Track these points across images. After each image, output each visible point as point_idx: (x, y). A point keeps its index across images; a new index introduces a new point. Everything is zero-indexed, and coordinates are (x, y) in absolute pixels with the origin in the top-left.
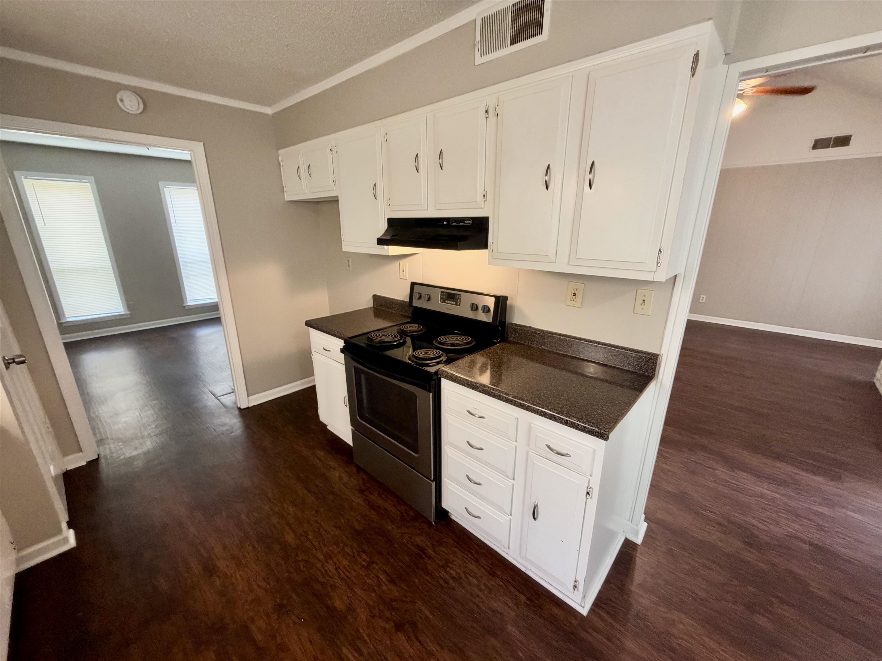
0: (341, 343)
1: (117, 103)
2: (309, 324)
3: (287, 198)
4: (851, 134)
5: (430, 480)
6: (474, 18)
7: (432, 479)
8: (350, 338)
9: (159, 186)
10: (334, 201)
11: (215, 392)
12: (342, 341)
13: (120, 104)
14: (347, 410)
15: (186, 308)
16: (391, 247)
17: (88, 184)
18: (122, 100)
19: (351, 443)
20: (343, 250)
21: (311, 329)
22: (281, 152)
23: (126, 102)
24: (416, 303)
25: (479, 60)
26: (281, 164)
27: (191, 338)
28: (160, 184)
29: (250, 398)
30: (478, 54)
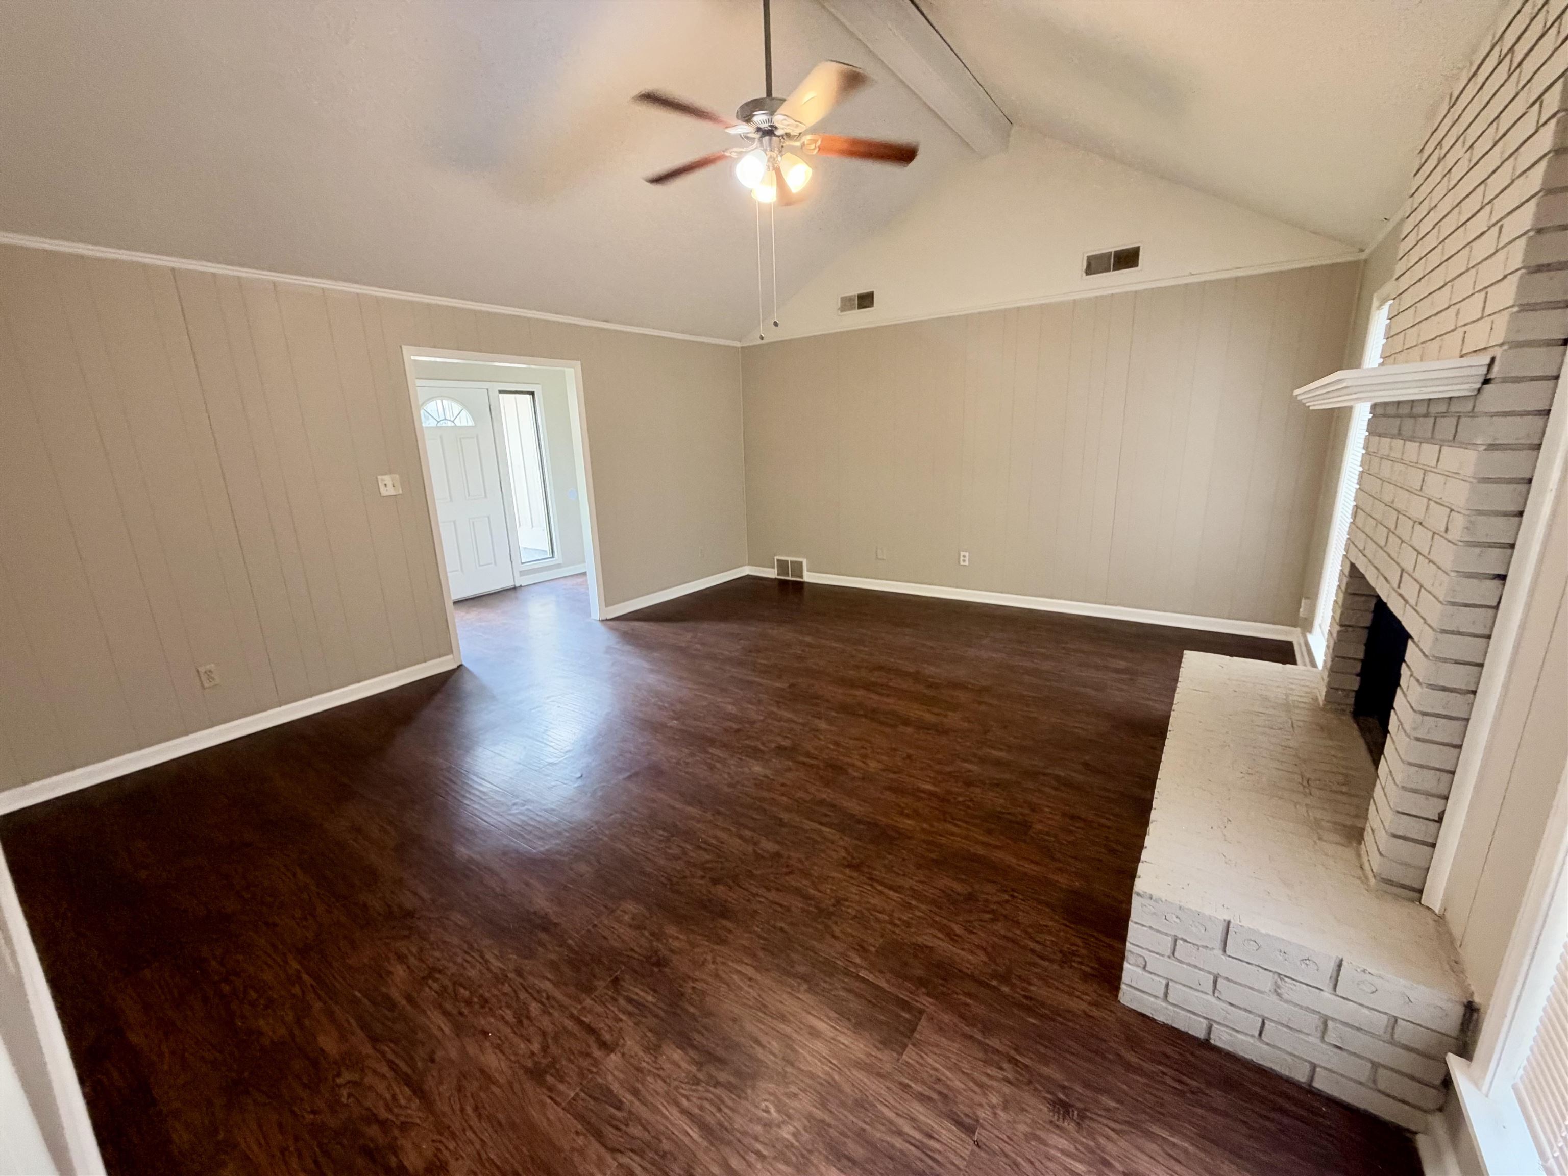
4: (1136, 245)
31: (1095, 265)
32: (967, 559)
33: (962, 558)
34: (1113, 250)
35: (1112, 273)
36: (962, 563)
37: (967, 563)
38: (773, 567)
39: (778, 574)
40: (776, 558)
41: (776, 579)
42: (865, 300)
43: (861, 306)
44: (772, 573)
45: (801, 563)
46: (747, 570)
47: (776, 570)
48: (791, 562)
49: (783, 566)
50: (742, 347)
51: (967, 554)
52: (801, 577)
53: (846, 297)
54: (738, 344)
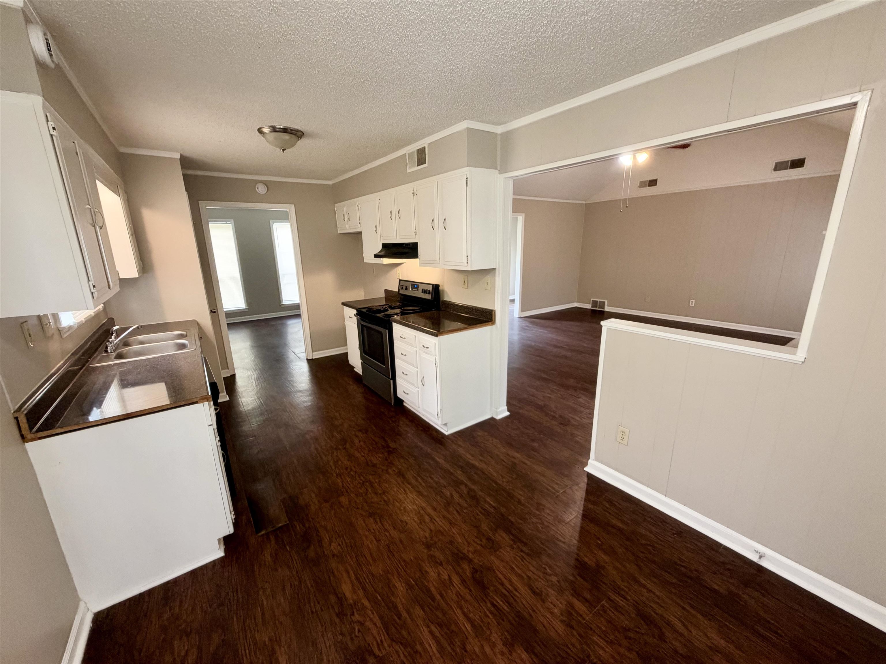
0: (355, 312)
1: (255, 189)
2: (344, 304)
3: (339, 232)
4: (804, 157)
5: (389, 378)
6: (405, 153)
7: (391, 378)
8: (361, 308)
9: (270, 223)
10: (360, 233)
11: (295, 351)
12: (356, 310)
13: (257, 190)
14: (359, 351)
15: (282, 306)
16: (384, 259)
17: (230, 225)
18: (258, 188)
19: (361, 374)
20: (365, 262)
21: (345, 307)
22: (336, 205)
23: (260, 189)
24: (402, 292)
25: (409, 171)
26: (336, 212)
27: (285, 325)
28: (271, 222)
29: (314, 353)
30: (408, 168)
31: (779, 167)
32: (694, 303)
33: (691, 303)
34: (790, 159)
35: (788, 170)
36: (690, 305)
37: (693, 305)
38: (590, 304)
39: (592, 307)
40: (592, 299)
41: (590, 309)
42: (653, 183)
43: (650, 186)
44: (588, 306)
45: (604, 302)
46: (576, 305)
47: (591, 305)
48: (600, 302)
49: (595, 303)
50: (586, 204)
51: (694, 301)
52: (604, 308)
53: (642, 181)
54: (584, 202)
